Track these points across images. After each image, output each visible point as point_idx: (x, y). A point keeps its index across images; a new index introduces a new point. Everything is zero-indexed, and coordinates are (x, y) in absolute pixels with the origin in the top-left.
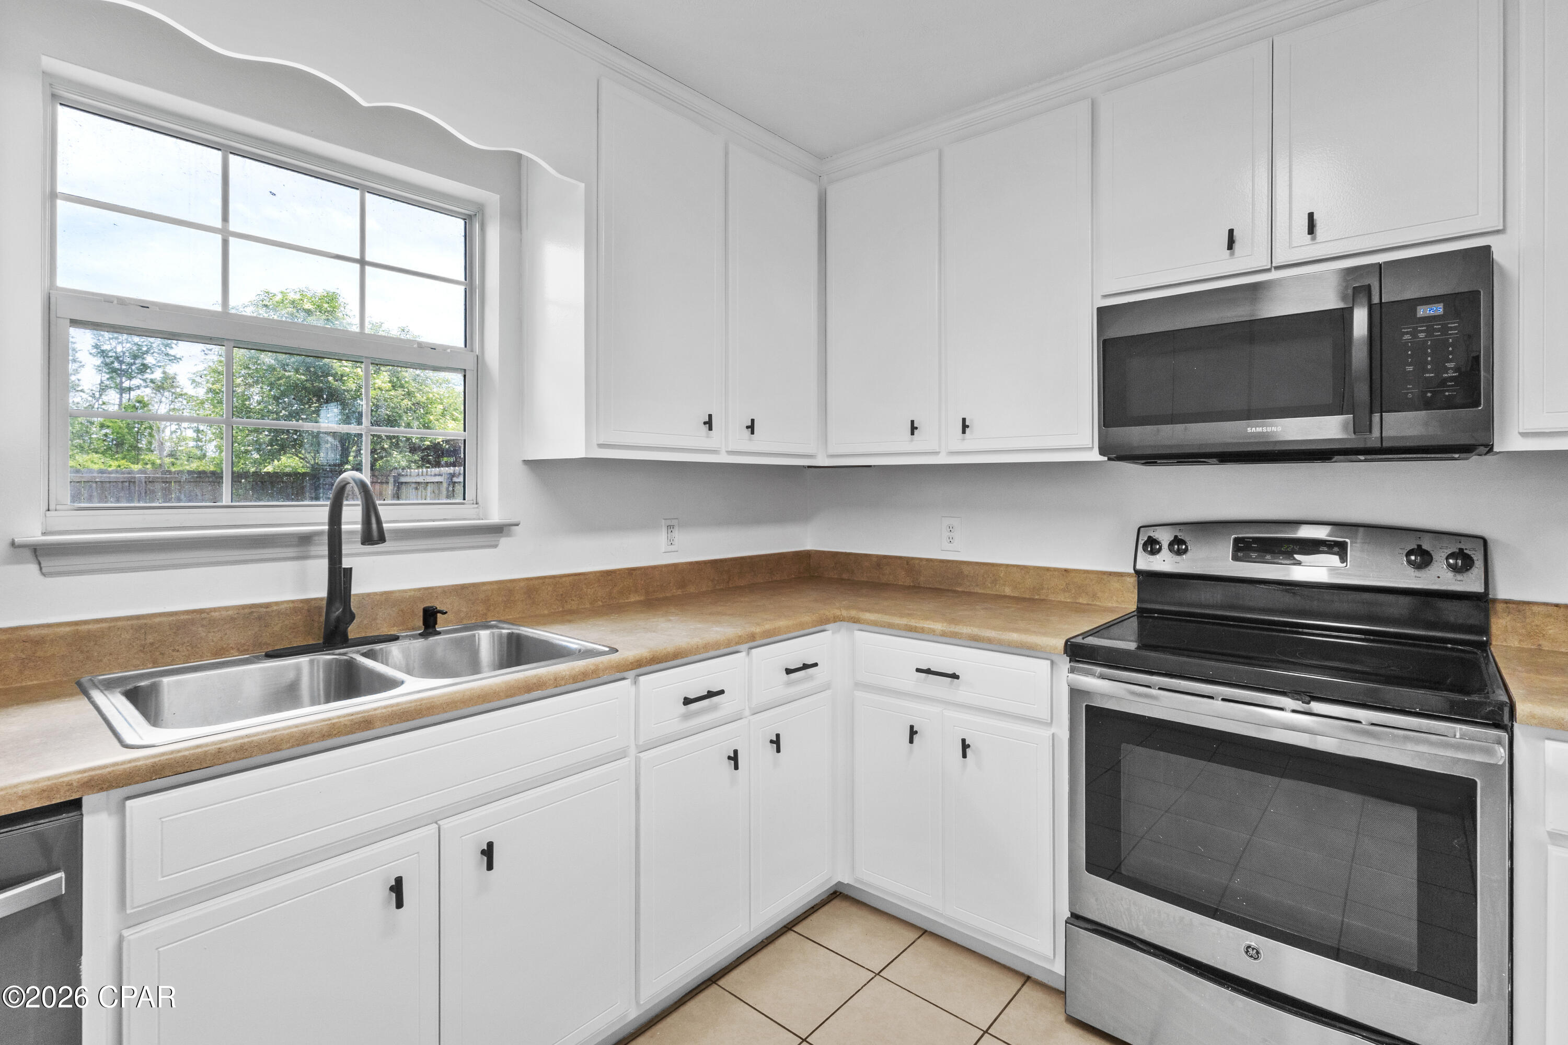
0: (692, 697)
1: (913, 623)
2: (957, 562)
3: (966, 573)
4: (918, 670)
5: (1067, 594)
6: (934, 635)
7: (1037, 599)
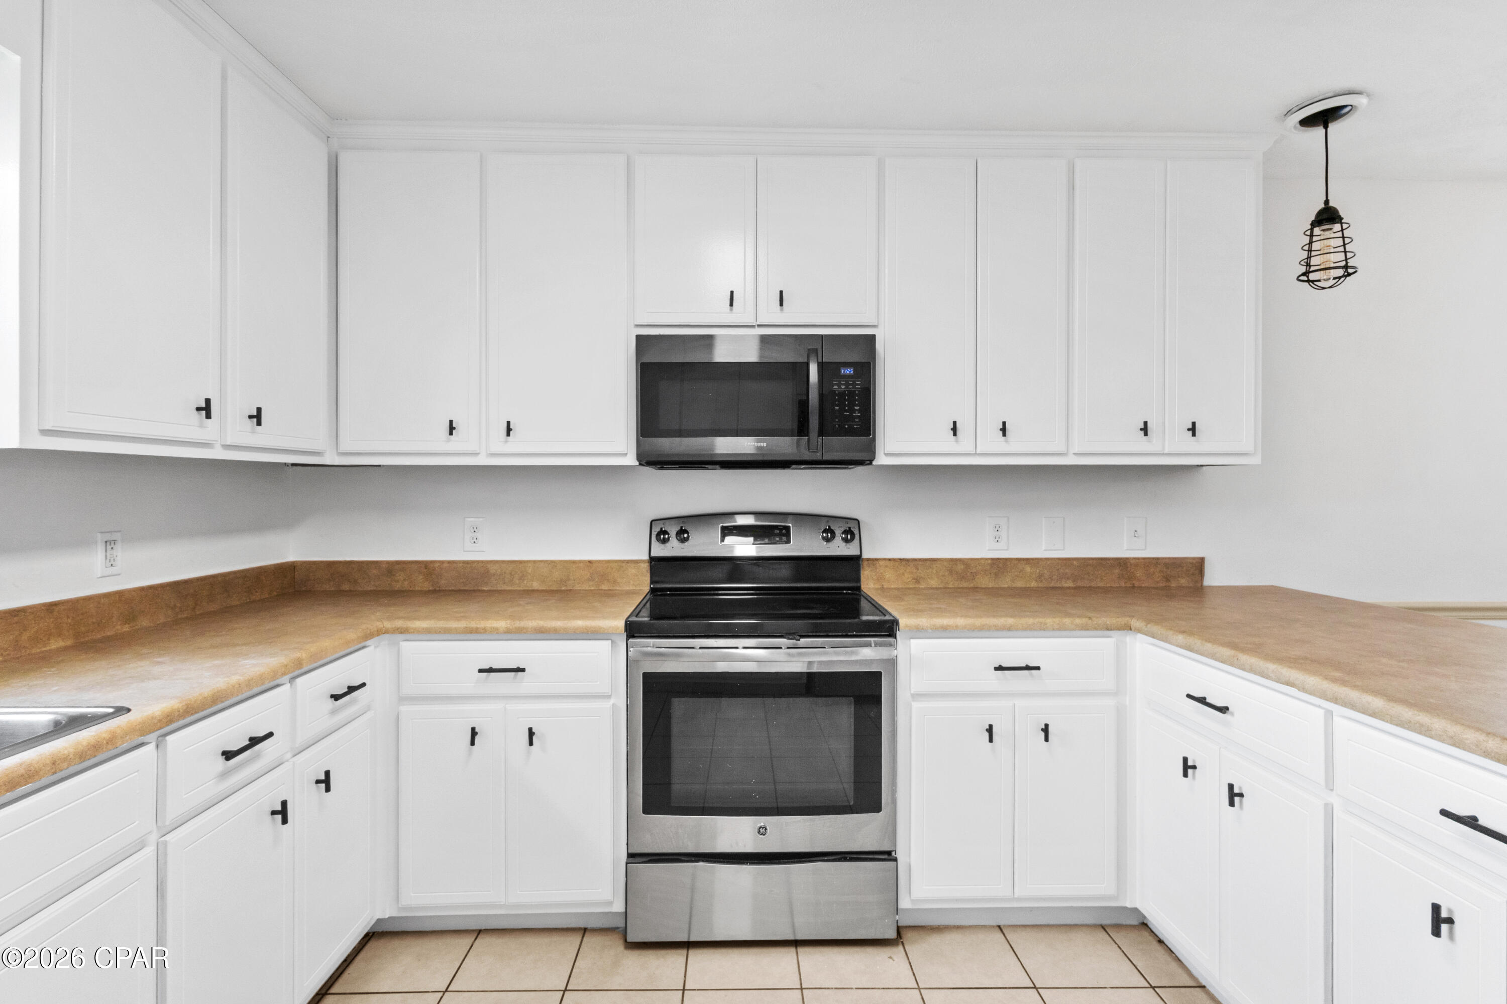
0: (235, 749)
1: (473, 624)
2: (482, 562)
3: (492, 571)
4: (481, 671)
5: (591, 583)
6: (497, 633)
7: (564, 590)
